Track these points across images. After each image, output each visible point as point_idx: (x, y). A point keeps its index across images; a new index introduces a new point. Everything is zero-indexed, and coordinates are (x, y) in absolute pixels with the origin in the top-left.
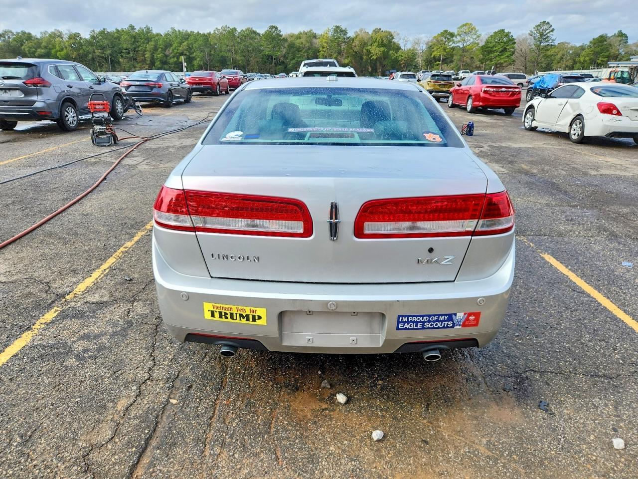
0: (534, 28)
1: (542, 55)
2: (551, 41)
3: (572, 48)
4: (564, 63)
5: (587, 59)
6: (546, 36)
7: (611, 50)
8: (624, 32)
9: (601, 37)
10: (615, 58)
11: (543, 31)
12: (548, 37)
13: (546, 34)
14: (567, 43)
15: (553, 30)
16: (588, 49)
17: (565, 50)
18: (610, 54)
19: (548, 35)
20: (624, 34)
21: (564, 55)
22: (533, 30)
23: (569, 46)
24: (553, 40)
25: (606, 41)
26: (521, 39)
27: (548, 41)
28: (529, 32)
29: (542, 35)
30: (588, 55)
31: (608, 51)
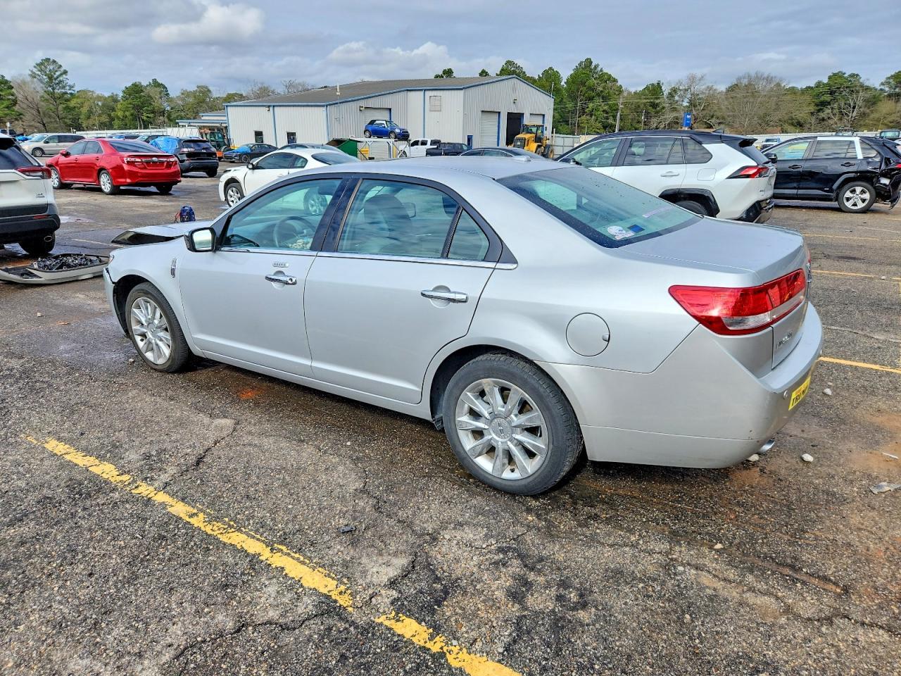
0: (35, 67)
1: (61, 107)
2: (68, 88)
3: (99, 98)
4: (95, 120)
5: (127, 114)
6: (58, 79)
7: (153, 103)
8: (160, 81)
9: (135, 85)
10: (162, 114)
11: (50, 72)
12: (60, 81)
13: (57, 78)
14: (90, 91)
15: (65, 72)
16: (124, 101)
17: (92, 101)
18: (153, 108)
19: (61, 78)
20: (162, 84)
21: (91, 107)
22: (35, 70)
23: (95, 95)
24: (71, 87)
25: (142, 91)
26: (19, 81)
27: (64, 87)
28: (30, 73)
29: (51, 78)
30: (127, 109)
31: (151, 104)
